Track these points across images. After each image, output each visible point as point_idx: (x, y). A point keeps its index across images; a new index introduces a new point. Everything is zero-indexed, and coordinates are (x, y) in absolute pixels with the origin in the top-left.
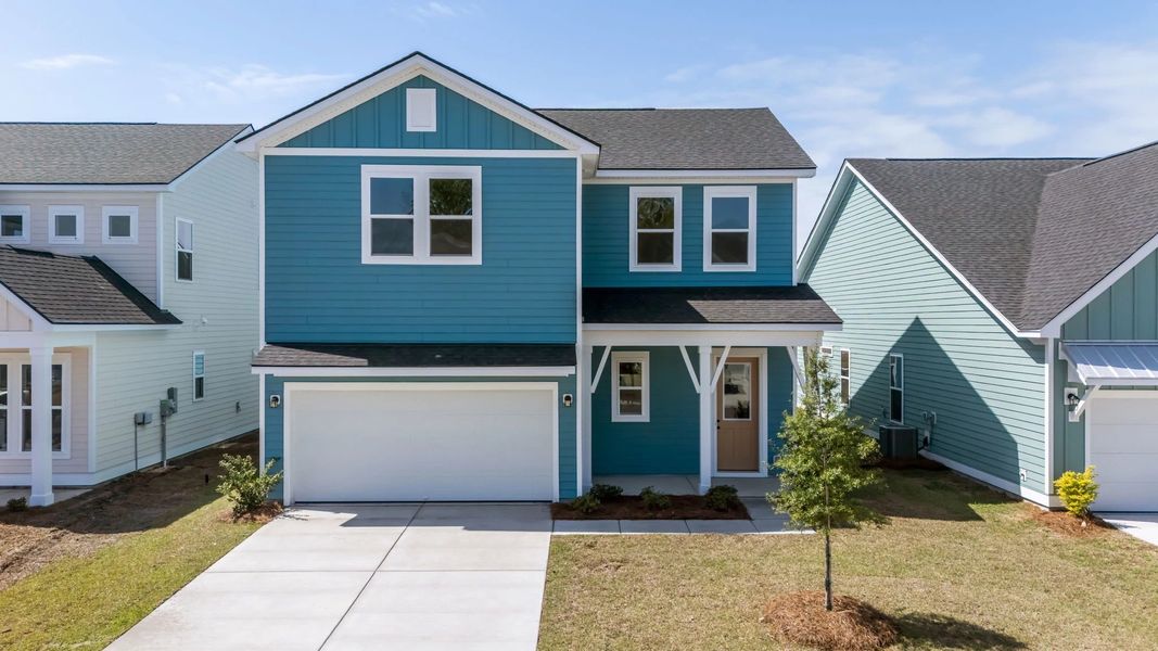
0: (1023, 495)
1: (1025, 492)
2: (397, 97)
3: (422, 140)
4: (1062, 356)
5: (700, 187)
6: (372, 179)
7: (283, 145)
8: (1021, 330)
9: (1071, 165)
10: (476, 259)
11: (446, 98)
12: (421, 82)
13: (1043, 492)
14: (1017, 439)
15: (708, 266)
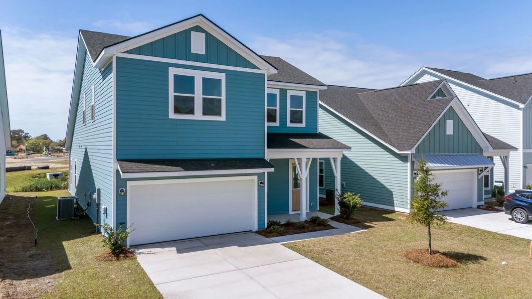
0: (396, 210)
1: (396, 209)
2: (186, 34)
3: (197, 57)
4: (413, 159)
5: (286, 90)
6: (174, 75)
7: (127, 52)
8: (400, 151)
9: (365, 91)
10: (223, 118)
11: (209, 38)
12: (198, 29)
13: (407, 208)
14: (392, 190)
15: (289, 124)
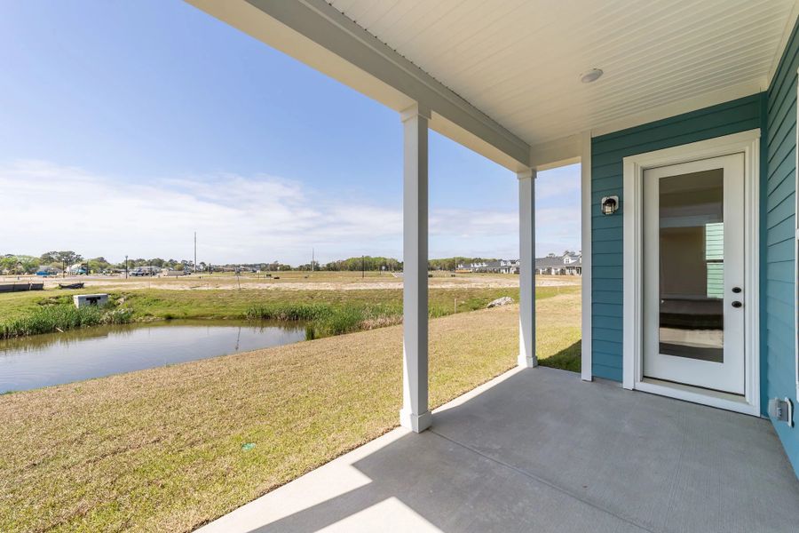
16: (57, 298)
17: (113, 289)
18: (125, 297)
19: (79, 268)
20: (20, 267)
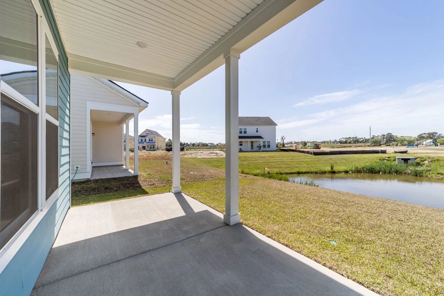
16: (389, 157)
17: (423, 155)
18: (430, 160)
19: (431, 142)
20: (406, 142)
